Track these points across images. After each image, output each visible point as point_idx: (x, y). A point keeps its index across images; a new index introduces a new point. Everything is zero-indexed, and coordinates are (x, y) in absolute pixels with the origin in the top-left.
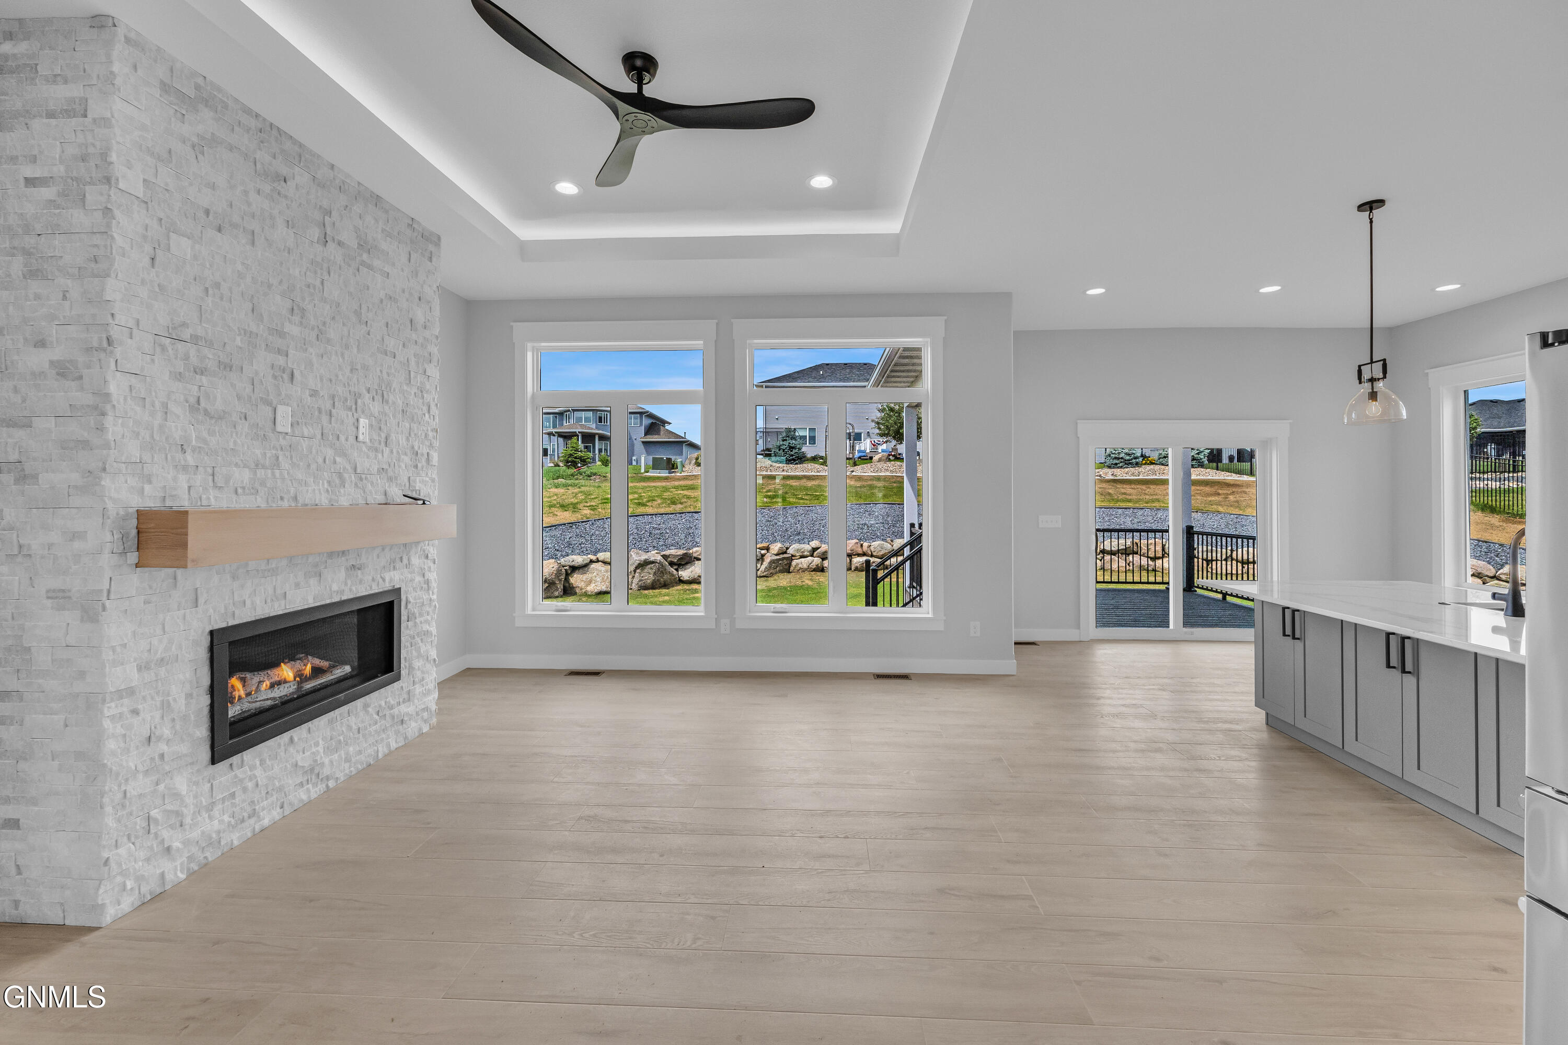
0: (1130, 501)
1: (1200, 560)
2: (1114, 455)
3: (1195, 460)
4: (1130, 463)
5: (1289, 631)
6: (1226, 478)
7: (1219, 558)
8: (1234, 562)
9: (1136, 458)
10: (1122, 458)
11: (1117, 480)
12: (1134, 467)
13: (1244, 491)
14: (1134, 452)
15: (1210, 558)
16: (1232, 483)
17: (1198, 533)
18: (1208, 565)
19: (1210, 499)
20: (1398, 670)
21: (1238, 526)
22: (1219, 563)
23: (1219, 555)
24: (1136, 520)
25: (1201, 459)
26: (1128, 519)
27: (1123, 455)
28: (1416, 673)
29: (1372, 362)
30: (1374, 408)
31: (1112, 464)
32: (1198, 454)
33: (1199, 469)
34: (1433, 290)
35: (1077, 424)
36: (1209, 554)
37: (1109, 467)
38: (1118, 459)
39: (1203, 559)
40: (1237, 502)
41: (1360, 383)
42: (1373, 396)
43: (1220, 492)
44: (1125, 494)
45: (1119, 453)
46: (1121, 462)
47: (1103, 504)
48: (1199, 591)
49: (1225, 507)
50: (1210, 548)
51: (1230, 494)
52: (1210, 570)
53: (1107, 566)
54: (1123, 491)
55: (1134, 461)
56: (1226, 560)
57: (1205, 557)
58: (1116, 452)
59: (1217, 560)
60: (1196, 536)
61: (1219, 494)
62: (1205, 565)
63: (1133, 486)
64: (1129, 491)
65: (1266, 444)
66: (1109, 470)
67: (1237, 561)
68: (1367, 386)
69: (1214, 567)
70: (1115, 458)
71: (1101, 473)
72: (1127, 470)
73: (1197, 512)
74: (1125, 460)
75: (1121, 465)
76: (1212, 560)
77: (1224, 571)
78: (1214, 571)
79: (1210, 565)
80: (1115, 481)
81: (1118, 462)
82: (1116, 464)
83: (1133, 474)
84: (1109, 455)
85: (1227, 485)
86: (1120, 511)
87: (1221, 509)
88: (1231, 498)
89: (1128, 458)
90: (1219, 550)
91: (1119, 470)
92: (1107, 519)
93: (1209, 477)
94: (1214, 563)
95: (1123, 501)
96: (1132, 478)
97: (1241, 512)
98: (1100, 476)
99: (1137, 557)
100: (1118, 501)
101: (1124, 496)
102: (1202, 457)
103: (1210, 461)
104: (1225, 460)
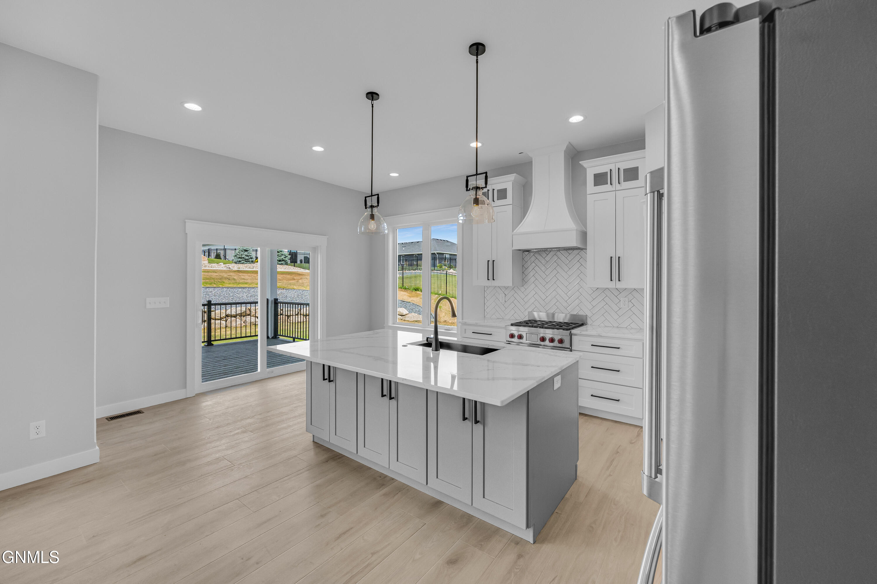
0: (246, 283)
1: (284, 316)
2: (238, 256)
3: (284, 261)
4: (248, 261)
5: (326, 376)
6: (298, 271)
7: (294, 314)
8: (302, 316)
9: (251, 258)
10: (243, 258)
11: (240, 271)
12: (251, 263)
13: (306, 278)
14: (251, 255)
15: (289, 315)
16: (301, 273)
17: (281, 303)
18: (288, 318)
19: (290, 282)
20: (387, 397)
21: (303, 296)
22: (294, 317)
23: (294, 312)
24: (250, 295)
25: (286, 260)
26: (245, 294)
27: (244, 256)
28: (396, 398)
29: (372, 196)
30: (372, 225)
31: (237, 261)
32: (285, 258)
33: (285, 266)
34: (389, 174)
35: (185, 222)
36: (289, 312)
37: (236, 263)
38: (241, 258)
39: (285, 316)
40: (303, 283)
41: (366, 208)
42: (372, 217)
43: (295, 278)
44: (244, 279)
45: (242, 255)
46: (243, 260)
47: (230, 286)
48: (281, 338)
49: (297, 286)
50: (289, 309)
51: (300, 279)
52: (289, 321)
53: (229, 325)
54: (243, 277)
55: (250, 260)
56: (298, 315)
57: (286, 314)
58: (240, 254)
59: (293, 315)
60: (279, 304)
61: (294, 279)
62: (286, 319)
63: (249, 275)
64: (247, 277)
65: (315, 249)
66: (235, 264)
67: (303, 315)
68: (369, 210)
69: (291, 319)
70: (239, 258)
71: (230, 266)
72: (246, 265)
73: (283, 289)
74: (246, 259)
75: (243, 262)
76: (290, 316)
77: (297, 321)
78: (291, 322)
79: (289, 319)
80: (238, 271)
81: (241, 260)
82: (240, 261)
83: (250, 268)
84: (236, 256)
85: (299, 274)
86: (240, 289)
87: (295, 287)
88: (300, 281)
89: (247, 258)
90: (294, 310)
91: (241, 265)
92: (231, 295)
93: (290, 270)
94: (291, 317)
95: (242, 283)
96: (249, 270)
97: (304, 289)
98: (229, 268)
99: (248, 318)
100: (239, 283)
101: (243, 280)
102: (287, 259)
103: (291, 262)
104: (299, 262)
